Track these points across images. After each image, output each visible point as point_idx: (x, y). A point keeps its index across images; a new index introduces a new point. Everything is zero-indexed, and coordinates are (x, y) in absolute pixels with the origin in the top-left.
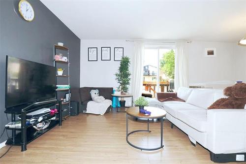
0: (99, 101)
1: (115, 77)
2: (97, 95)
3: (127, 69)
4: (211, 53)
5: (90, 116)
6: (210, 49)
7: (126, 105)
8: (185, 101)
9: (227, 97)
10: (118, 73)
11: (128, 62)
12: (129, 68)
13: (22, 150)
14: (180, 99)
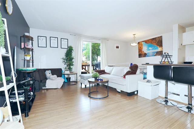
0: (54, 79)
1: (62, 60)
2: (51, 74)
3: (71, 55)
4: (118, 47)
5: (49, 91)
6: (117, 45)
7: (71, 81)
8: (110, 74)
9: (130, 70)
10: (65, 57)
11: (72, 50)
12: (73, 54)
13: (26, 116)
14: (107, 73)
